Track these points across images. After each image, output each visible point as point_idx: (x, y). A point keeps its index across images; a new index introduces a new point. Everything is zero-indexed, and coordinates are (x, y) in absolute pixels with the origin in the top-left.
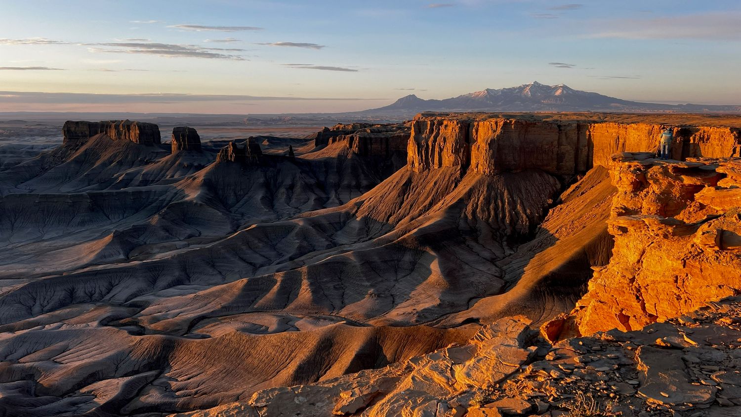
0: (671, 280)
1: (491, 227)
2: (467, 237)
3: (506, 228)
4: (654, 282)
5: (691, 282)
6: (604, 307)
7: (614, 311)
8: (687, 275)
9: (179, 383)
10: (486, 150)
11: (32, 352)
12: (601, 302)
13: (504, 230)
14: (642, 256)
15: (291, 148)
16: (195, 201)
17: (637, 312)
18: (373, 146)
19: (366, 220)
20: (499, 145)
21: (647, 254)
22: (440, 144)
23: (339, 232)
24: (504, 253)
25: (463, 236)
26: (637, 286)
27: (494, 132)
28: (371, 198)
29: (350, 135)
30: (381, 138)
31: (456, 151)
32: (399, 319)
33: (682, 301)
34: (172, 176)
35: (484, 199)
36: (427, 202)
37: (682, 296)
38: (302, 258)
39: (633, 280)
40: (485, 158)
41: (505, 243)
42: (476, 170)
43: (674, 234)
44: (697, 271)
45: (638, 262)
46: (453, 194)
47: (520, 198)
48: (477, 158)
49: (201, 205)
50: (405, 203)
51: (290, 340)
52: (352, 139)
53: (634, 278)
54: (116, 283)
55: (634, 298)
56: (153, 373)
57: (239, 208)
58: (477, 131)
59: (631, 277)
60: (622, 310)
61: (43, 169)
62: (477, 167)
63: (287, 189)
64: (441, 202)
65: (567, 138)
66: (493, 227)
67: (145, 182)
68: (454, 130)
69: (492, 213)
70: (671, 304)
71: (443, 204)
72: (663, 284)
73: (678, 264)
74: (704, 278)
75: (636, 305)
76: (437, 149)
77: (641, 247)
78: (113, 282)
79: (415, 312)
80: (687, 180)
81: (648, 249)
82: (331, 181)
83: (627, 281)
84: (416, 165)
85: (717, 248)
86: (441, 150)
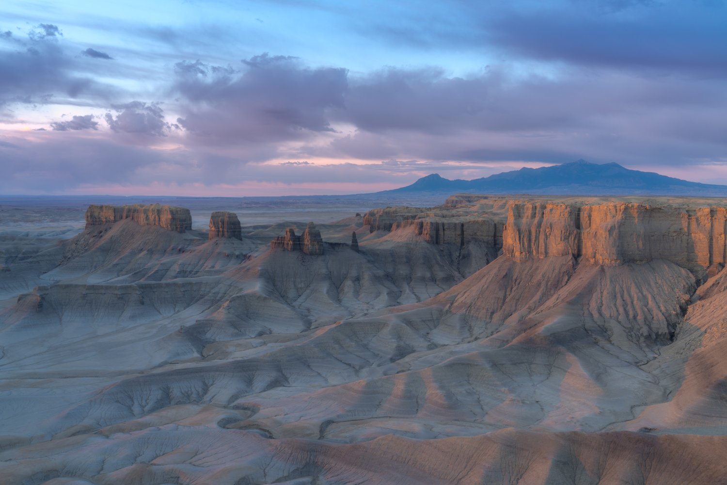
1: (624, 327)
2: (599, 338)
3: (641, 328)
10: (605, 238)
11: (162, 453)
13: (639, 330)
16: (258, 294)
18: (445, 232)
20: (620, 231)
22: (545, 230)
23: (435, 331)
24: (646, 356)
25: (594, 337)
27: (613, 217)
28: (465, 292)
29: (419, 220)
30: (455, 224)
31: (566, 239)
34: (213, 267)
35: (608, 293)
36: (537, 297)
40: (604, 247)
41: (644, 345)
42: (592, 261)
46: (567, 289)
47: (650, 293)
48: (594, 247)
49: (265, 299)
50: (509, 298)
52: (421, 225)
54: (210, 383)
57: (302, 303)
58: (589, 216)
61: (65, 257)
62: (593, 257)
63: (354, 281)
64: (555, 296)
65: (699, 225)
66: (625, 326)
67: (182, 273)
68: (562, 215)
69: (621, 310)
71: (557, 299)
76: (542, 237)
78: (207, 382)
79: (574, 421)
82: (401, 272)
84: (516, 254)
86: (546, 238)
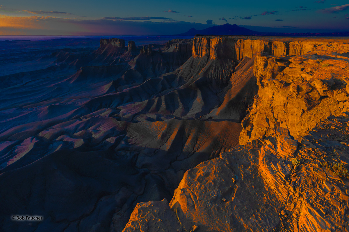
0: (283, 105)
3: (220, 81)
4: (277, 106)
5: (289, 106)
6: (261, 115)
7: (264, 117)
8: (288, 103)
9: (130, 140)
10: (214, 50)
12: (261, 113)
14: (273, 95)
15: (160, 49)
16: (134, 69)
17: (271, 118)
18: (182, 48)
19: (181, 78)
20: (218, 48)
21: (275, 94)
22: (201, 47)
23: (173, 82)
24: (219, 91)
25: (208, 84)
26: (272, 107)
27: (217, 43)
28: (182, 69)
29: (176, 44)
31: (206, 50)
32: (190, 117)
33: (286, 114)
34: (128, 60)
35: (214, 69)
36: (198, 71)
37: (286, 112)
38: (163, 92)
39: (271, 105)
40: (214, 53)
41: (220, 87)
42: (211, 58)
43: (283, 87)
44: (291, 102)
45: (272, 97)
46: (205, 67)
47: (224, 69)
48: (212, 53)
49: (135, 71)
50: (192, 70)
51: (160, 124)
52: (177, 45)
53: (271, 104)
55: (271, 112)
56: (123, 135)
58: (212, 42)
59: (270, 104)
60: (267, 116)
62: (212, 56)
63: (158, 65)
66: (216, 81)
67: (121, 62)
68: (205, 42)
69: (216, 75)
70: (282, 114)
71: (202, 71)
72: (280, 106)
73: (285, 99)
74: (293, 105)
75: (271, 114)
77: (273, 91)
78: (112, 100)
79: (195, 114)
80: (279, 64)
81: (275, 92)
82: (171, 62)
83: (269, 105)
84: (195, 55)
85: (297, 93)
86: (202, 49)
